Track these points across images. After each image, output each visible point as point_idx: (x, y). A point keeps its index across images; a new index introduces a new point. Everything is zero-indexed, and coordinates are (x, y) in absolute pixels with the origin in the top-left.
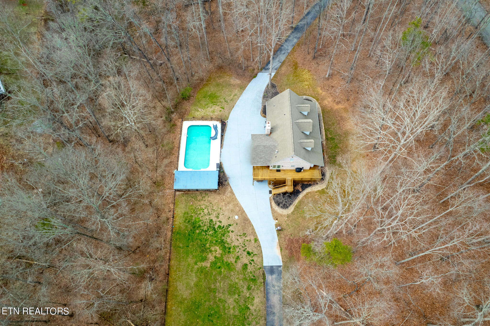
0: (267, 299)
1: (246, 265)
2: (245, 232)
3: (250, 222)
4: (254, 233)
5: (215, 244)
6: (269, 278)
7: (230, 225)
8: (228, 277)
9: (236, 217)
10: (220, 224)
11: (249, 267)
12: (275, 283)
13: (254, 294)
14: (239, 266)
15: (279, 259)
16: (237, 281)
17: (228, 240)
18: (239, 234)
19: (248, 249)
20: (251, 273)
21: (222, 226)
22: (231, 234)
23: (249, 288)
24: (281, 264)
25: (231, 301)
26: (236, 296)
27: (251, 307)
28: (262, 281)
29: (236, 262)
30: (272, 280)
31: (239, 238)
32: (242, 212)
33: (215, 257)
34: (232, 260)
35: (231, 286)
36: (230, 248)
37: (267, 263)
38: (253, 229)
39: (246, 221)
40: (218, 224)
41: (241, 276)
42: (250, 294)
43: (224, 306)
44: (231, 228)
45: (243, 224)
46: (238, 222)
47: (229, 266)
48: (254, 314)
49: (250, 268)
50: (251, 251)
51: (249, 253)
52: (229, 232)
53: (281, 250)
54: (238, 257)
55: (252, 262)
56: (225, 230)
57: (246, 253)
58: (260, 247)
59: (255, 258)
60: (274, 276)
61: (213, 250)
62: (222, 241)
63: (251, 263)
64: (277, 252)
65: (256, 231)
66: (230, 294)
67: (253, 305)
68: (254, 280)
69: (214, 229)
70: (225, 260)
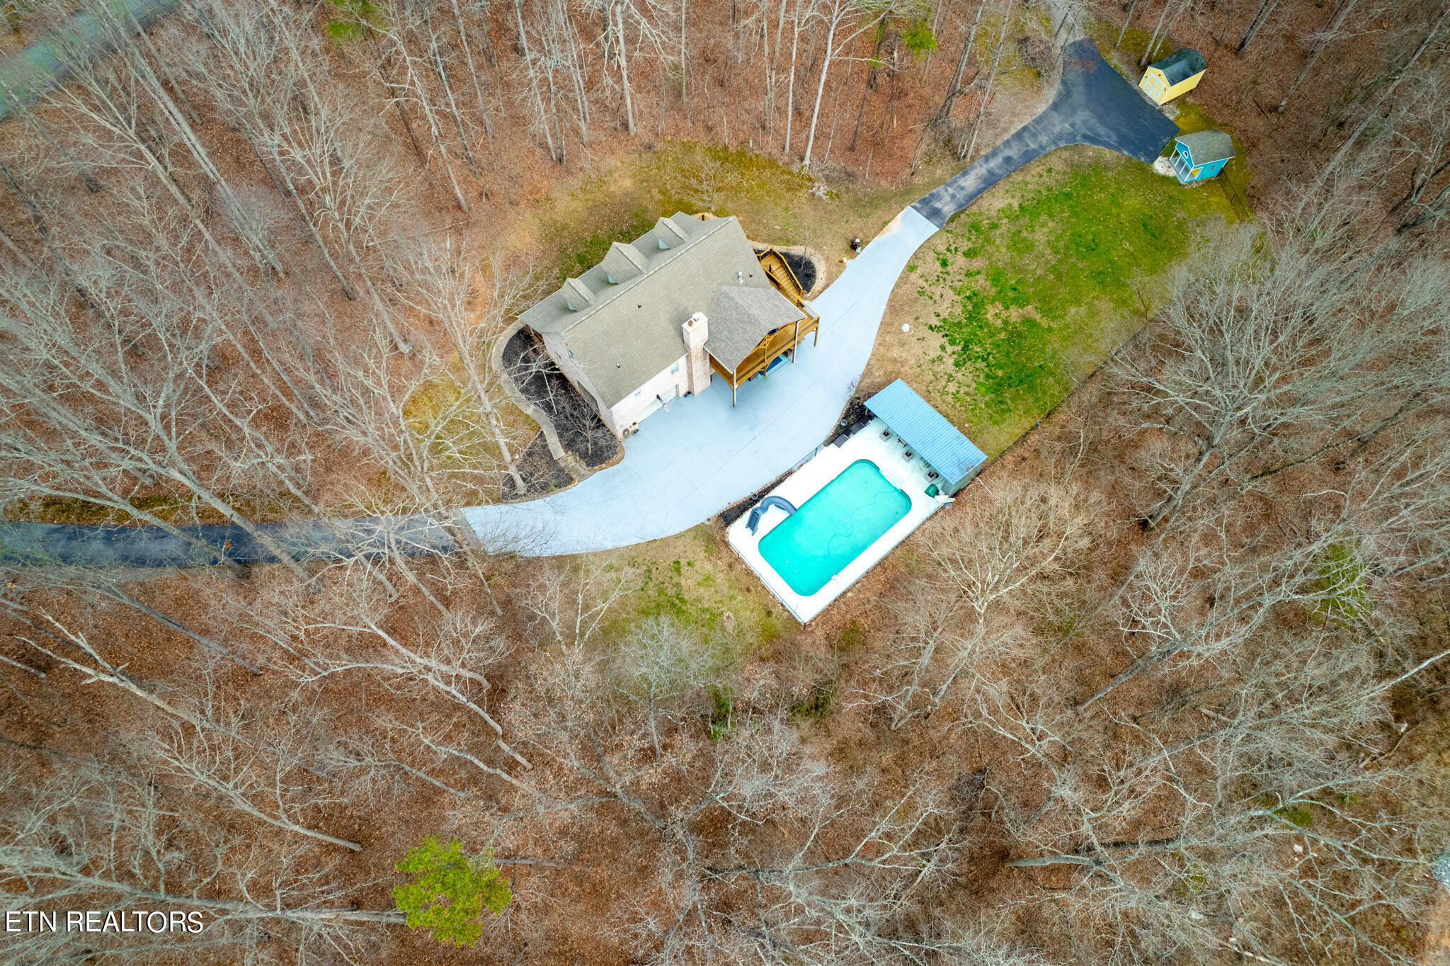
0: (978, 193)
1: (966, 254)
2: (916, 295)
3: (890, 300)
4: (903, 279)
5: (987, 325)
6: (948, 209)
7: (931, 328)
8: (1014, 267)
9: (906, 328)
10: (947, 345)
11: (965, 248)
12: (948, 198)
13: (993, 213)
14: (977, 264)
15: (905, 215)
16: (1004, 250)
17: (958, 310)
18: (930, 302)
19: (940, 269)
20: (969, 239)
21: (945, 339)
22: (945, 315)
23: (994, 226)
24: (909, 208)
25: (1040, 237)
26: (1024, 234)
27: (1016, 205)
28: (963, 216)
29: (979, 273)
30: (946, 204)
31: (937, 297)
32: (888, 326)
33: (1007, 308)
34: (981, 280)
35: (1019, 251)
36: (968, 298)
37: (930, 229)
38: (897, 286)
39: (896, 308)
40: (949, 349)
41: (990, 249)
42: (1000, 219)
43: (1057, 241)
44: (934, 322)
45: (906, 308)
46: (911, 319)
47: (996, 279)
48: (1018, 195)
49: (965, 245)
50: (938, 264)
51: (944, 264)
52: (945, 320)
53: (886, 223)
54: (967, 275)
55: (952, 248)
56: (948, 329)
57: (949, 268)
58: (915, 254)
59: (942, 248)
60: (938, 205)
61: (999, 321)
62: (970, 318)
63: (956, 249)
64: (896, 226)
65: (895, 279)
66: (1032, 245)
67: (1010, 205)
68: (975, 227)
69: (965, 348)
70: (994, 290)
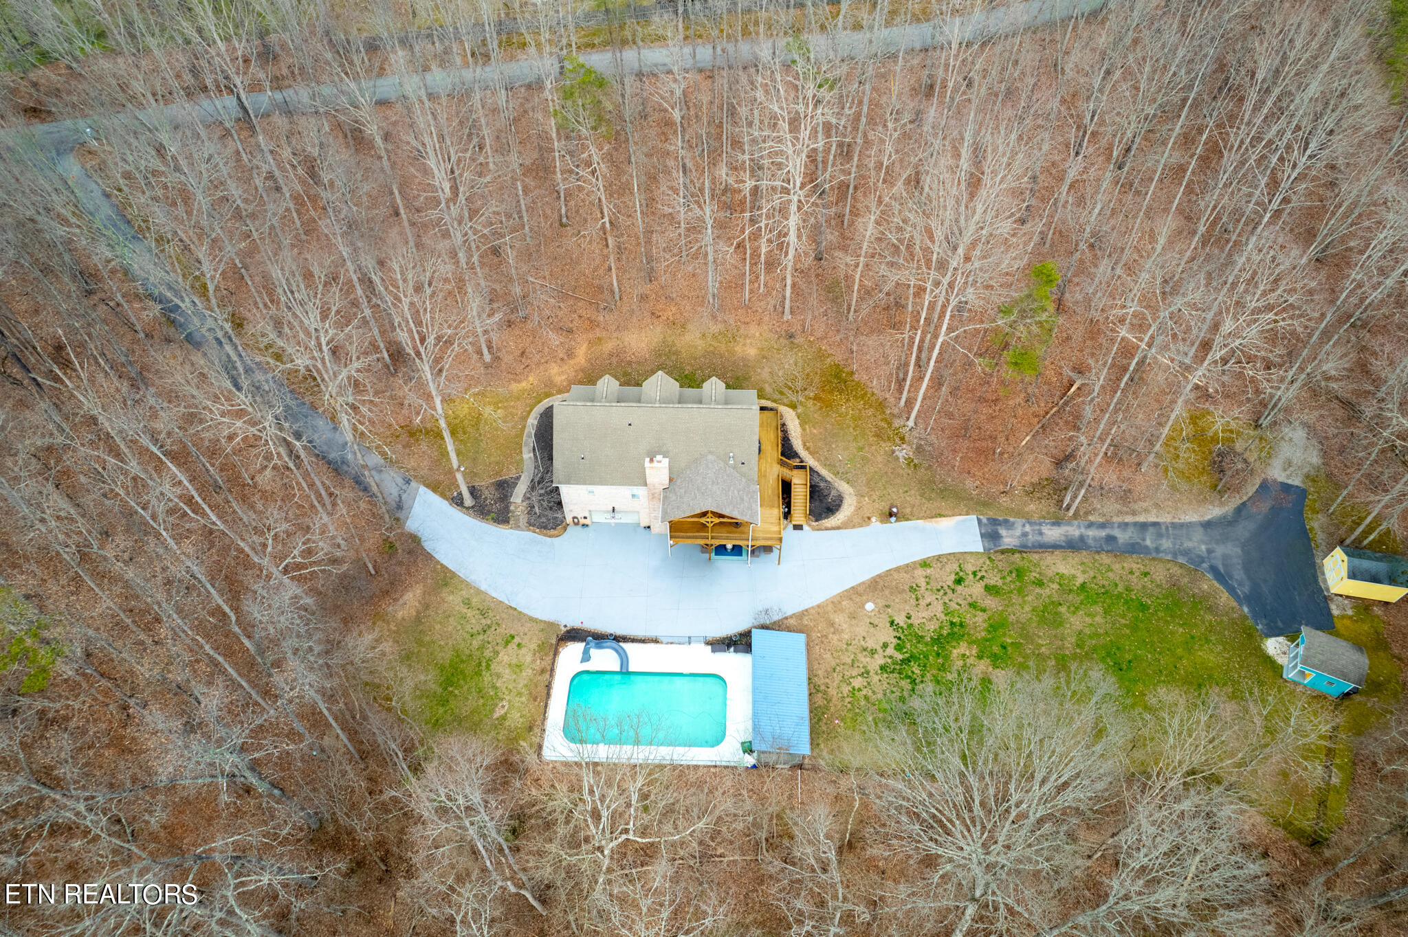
0: (1055, 547)
1: (988, 588)
2: (907, 588)
3: (879, 576)
4: (909, 568)
5: (947, 658)
6: (1009, 539)
7: (892, 623)
8: (1023, 629)
9: (870, 606)
10: (892, 646)
11: (992, 582)
12: (1018, 532)
13: (1050, 573)
14: (991, 603)
15: (964, 521)
16: (1027, 608)
17: (932, 626)
18: (913, 602)
19: (950, 583)
20: (1003, 578)
21: (895, 641)
22: (915, 621)
23: (1040, 583)
24: (974, 517)
25: (1076, 622)
26: (1063, 609)
27: (1080, 581)
28: (1017, 555)
29: (984, 610)
30: (1012, 536)
31: (923, 603)
32: (856, 594)
33: (980, 657)
34: (980, 618)
35: (1042, 620)
36: (952, 623)
37: (975, 544)
38: (898, 569)
39: (876, 586)
41: (1015, 599)
42: (1051, 580)
43: (1090, 637)
44: (900, 620)
45: (887, 592)
46: (881, 602)
47: (996, 626)
48: (1092, 574)
49: (994, 580)
50: (953, 577)
51: (959, 581)
52: (910, 626)
53: (941, 516)
54: (970, 605)
55: (980, 575)
56: (905, 635)
57: (959, 588)
58: (940, 556)
59: (969, 568)
60: (1003, 532)
61: (961, 663)
62: (937, 640)
63: (982, 578)
64: (946, 524)
65: (902, 563)
66: (1061, 624)
67: (1074, 577)
68: (1020, 573)
69: (906, 661)
70: (983, 634)
